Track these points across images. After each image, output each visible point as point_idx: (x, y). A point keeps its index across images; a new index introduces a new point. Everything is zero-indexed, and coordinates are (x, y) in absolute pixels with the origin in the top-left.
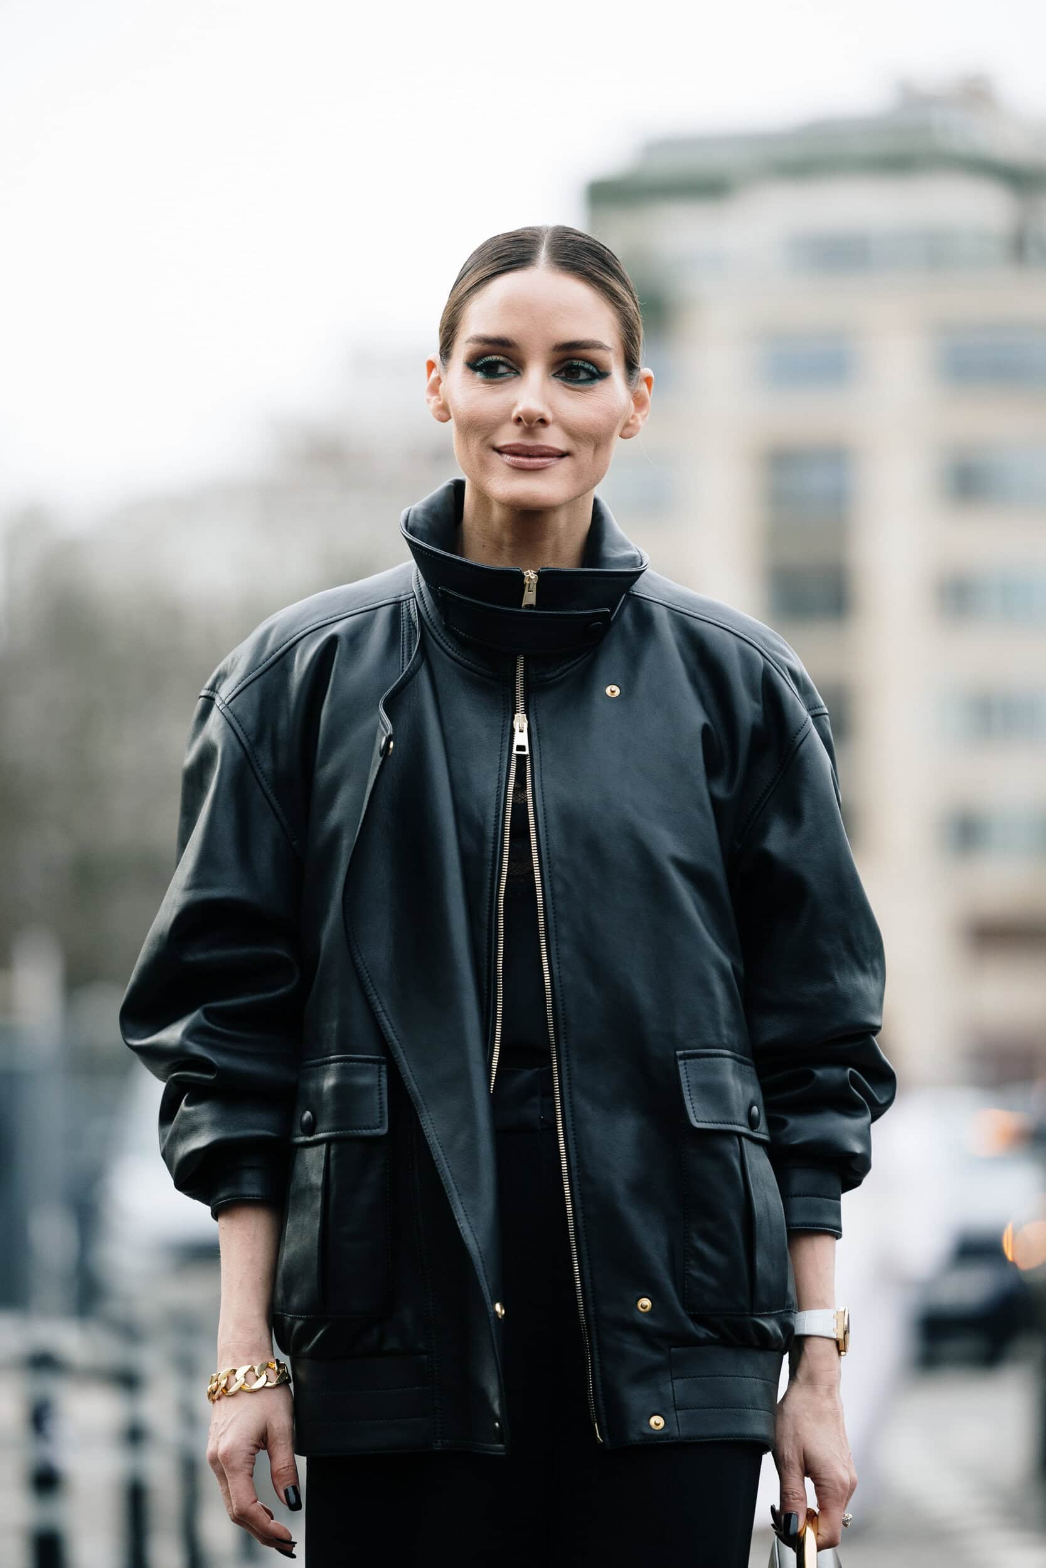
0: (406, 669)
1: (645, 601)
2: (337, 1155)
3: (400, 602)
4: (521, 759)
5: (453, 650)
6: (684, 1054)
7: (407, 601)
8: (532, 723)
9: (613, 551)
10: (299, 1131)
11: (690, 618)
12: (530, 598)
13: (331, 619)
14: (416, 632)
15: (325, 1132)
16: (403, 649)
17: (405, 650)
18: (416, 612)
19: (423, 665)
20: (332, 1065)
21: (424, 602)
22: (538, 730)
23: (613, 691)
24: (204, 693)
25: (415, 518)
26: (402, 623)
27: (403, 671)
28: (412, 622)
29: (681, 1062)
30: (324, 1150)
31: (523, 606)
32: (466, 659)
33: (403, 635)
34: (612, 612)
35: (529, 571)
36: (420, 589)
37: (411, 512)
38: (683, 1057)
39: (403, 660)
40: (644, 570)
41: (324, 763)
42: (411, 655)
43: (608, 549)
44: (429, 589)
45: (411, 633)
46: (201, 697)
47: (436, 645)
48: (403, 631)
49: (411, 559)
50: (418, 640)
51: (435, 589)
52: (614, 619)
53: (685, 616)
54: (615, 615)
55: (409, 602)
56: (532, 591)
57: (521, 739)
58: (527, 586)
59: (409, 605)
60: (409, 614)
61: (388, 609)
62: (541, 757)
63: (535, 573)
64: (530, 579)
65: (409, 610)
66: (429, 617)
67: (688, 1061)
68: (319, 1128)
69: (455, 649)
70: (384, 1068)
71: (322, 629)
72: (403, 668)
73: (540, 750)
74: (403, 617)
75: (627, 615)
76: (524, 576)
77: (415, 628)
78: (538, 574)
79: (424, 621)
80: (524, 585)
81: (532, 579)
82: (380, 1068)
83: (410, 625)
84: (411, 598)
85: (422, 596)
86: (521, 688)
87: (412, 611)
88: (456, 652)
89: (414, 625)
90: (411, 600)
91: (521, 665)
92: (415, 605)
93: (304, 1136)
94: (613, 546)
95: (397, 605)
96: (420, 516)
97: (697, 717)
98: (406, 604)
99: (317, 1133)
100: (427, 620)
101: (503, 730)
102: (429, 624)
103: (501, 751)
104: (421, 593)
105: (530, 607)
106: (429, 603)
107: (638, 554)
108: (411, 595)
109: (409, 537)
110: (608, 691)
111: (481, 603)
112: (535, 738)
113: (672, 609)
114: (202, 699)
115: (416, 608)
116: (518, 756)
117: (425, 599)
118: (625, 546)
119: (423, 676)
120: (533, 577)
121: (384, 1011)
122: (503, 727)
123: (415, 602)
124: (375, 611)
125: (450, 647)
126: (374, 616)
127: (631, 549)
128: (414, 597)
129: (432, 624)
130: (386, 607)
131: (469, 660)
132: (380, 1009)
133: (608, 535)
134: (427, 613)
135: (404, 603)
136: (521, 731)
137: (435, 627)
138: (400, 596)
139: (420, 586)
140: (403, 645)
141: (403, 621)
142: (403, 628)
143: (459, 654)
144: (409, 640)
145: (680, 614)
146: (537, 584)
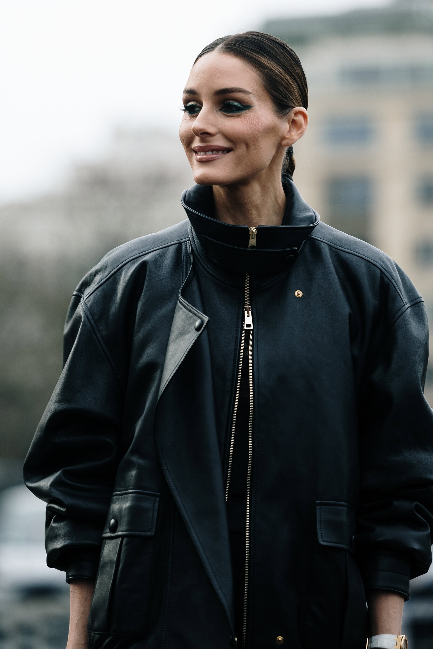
0: (185, 282)
1: (318, 241)
2: (126, 544)
3: (182, 243)
4: (247, 332)
5: (210, 270)
6: (320, 503)
7: (186, 242)
8: (254, 311)
9: (299, 213)
10: (107, 530)
11: (341, 252)
12: (253, 242)
13: (143, 253)
14: (190, 259)
15: (121, 532)
16: (183, 269)
17: (184, 269)
18: (190, 248)
19: (194, 278)
20: (129, 495)
21: (195, 243)
22: (257, 315)
23: (299, 293)
24: (75, 293)
25: (189, 196)
26: (182, 254)
27: (183, 283)
28: (188, 254)
29: (318, 507)
30: (120, 541)
31: (249, 246)
32: (217, 275)
33: (183, 261)
34: (298, 249)
35: (252, 227)
36: (193, 235)
37: (187, 193)
38: (319, 504)
39: (183, 275)
40: (317, 225)
41: (138, 332)
42: (187, 274)
43: (297, 212)
44: (197, 236)
45: (187, 260)
46: (73, 295)
47: (201, 266)
48: (183, 259)
49: (187, 219)
50: (192, 264)
51: (200, 236)
52: (299, 252)
53: (339, 251)
54: (300, 249)
55: (187, 243)
56: (254, 238)
57: (248, 320)
58: (251, 236)
59: (187, 245)
60: (187, 250)
61: (174, 247)
62: (258, 331)
63: (255, 229)
64: (252, 232)
65: (186, 247)
66: (197, 251)
67: (322, 507)
68: (118, 529)
69: (211, 269)
70: (158, 499)
71: (138, 258)
72: (183, 281)
73: (258, 326)
74: (183, 251)
75: (307, 249)
76: (250, 230)
77: (190, 257)
78: (257, 229)
79: (195, 253)
80: (249, 235)
81: (253, 232)
82: (155, 499)
83: (187, 256)
84: (188, 241)
85: (194, 239)
86: (248, 292)
87: (188, 248)
88: (212, 271)
89: (189, 255)
90: (187, 242)
91: (248, 279)
92: (190, 244)
93: (110, 533)
94: (299, 211)
95: (180, 245)
96: (192, 195)
97: (346, 310)
98: (185, 244)
99: (117, 532)
100: (196, 253)
101: (238, 315)
102: (197, 255)
103: (237, 327)
104: (193, 237)
105: (253, 247)
106: (198, 243)
107: (313, 214)
108: (188, 239)
109: (186, 207)
110: (296, 293)
111: (226, 245)
112: (255, 320)
113: (332, 246)
114: (74, 296)
115: (190, 246)
116: (246, 330)
117: (195, 241)
118: (307, 209)
119: (195, 285)
120: (254, 231)
121: (168, 469)
122: (238, 313)
123: (190, 243)
124: (168, 248)
125: (209, 268)
126: (167, 251)
127: (310, 212)
128: (190, 240)
129: (199, 255)
130: (174, 245)
131: (219, 276)
132: (165, 468)
133: (296, 204)
134: (196, 249)
135: (184, 243)
136: (248, 316)
137: (201, 257)
138: (182, 240)
139: (192, 234)
140: (183, 267)
141: (183, 253)
142: (183, 257)
143: (214, 272)
144: (186, 264)
145: (336, 250)
146: (257, 235)
